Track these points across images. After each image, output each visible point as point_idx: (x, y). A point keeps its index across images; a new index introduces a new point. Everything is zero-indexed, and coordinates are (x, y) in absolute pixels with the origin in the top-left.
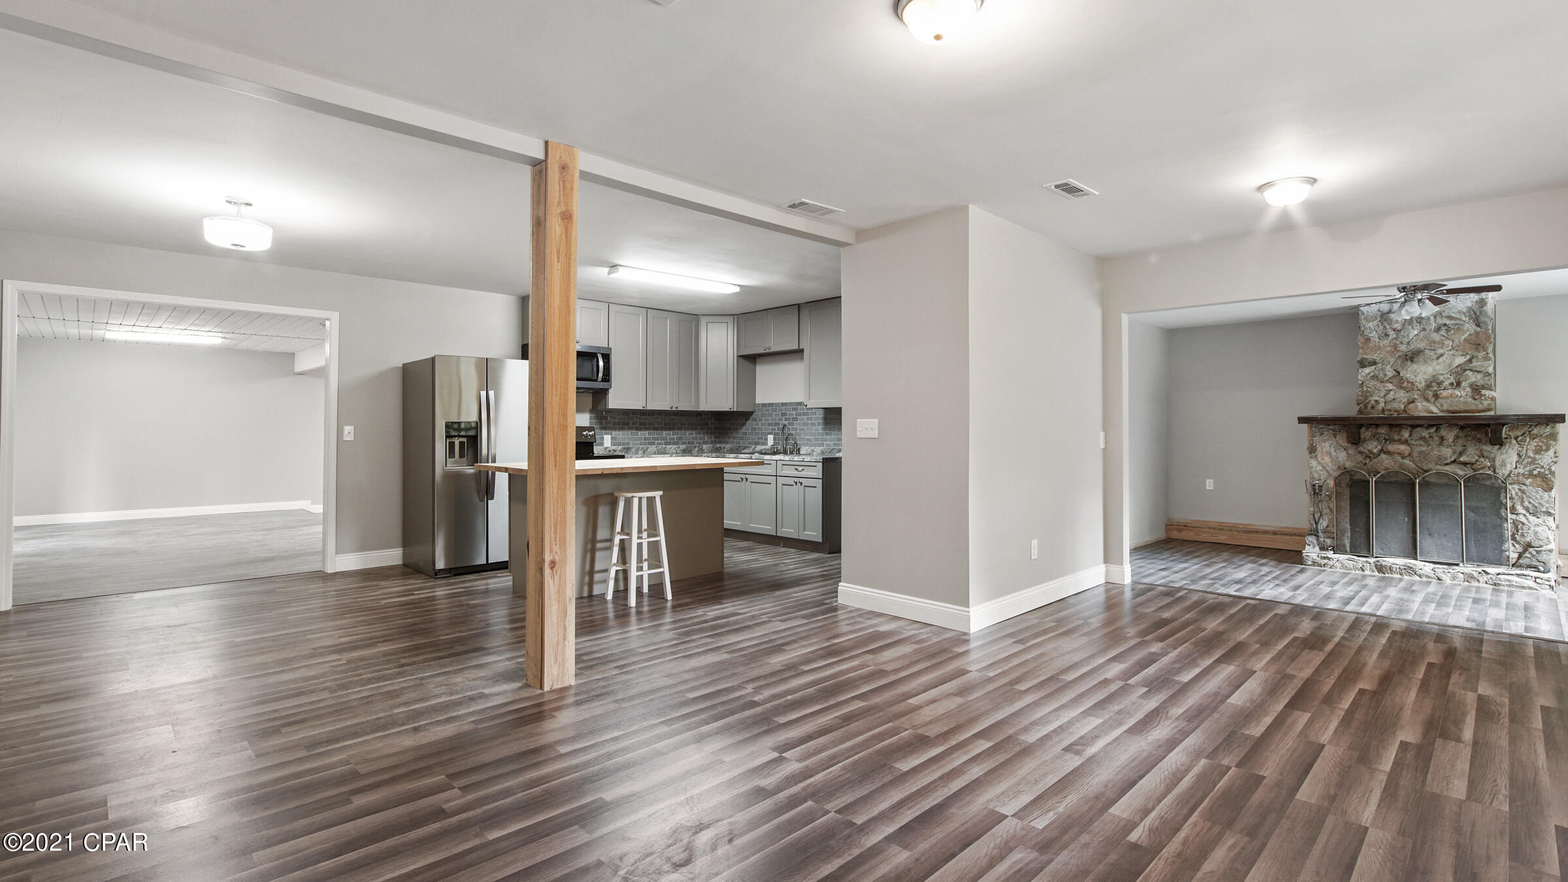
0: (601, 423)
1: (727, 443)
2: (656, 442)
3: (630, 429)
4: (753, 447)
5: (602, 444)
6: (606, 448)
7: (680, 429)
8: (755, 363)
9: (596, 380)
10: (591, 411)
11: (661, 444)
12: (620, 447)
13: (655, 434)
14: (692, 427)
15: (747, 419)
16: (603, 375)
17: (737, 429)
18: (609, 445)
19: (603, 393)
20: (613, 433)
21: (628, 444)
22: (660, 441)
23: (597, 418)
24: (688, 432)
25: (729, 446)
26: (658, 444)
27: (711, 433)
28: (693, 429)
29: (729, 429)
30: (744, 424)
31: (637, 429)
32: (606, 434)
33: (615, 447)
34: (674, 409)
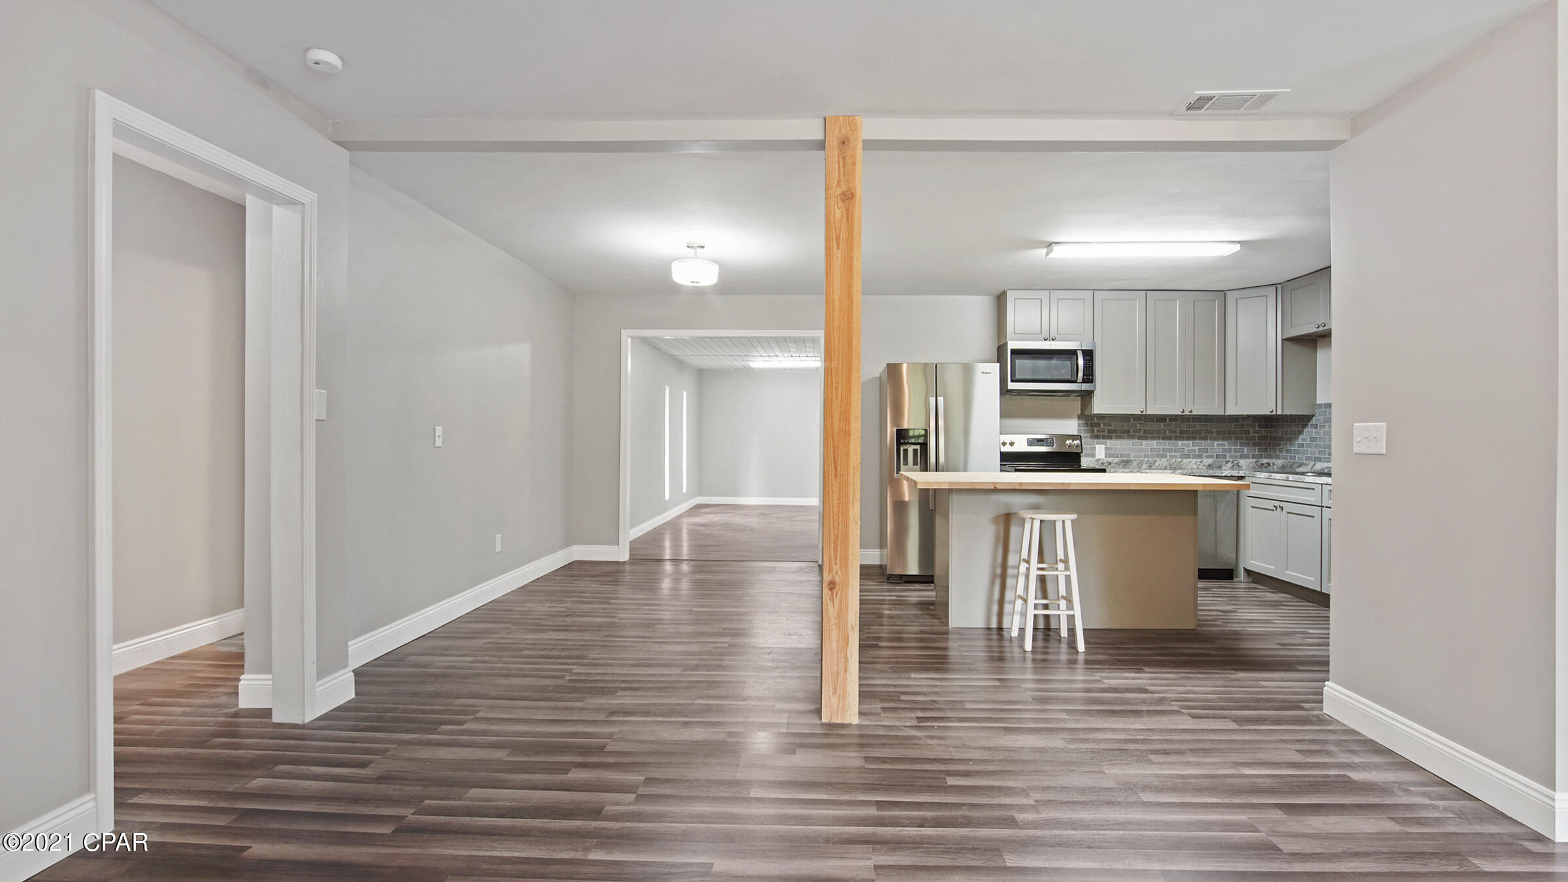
0: (1093, 431)
1: (1277, 457)
2: (1168, 454)
3: (1132, 437)
4: (1312, 464)
5: (1093, 455)
6: (1098, 460)
7: (1205, 438)
8: (1316, 348)
9: (1075, 382)
10: (1080, 417)
11: (1176, 457)
12: (1116, 460)
13: (1167, 444)
14: (1224, 435)
15: (1305, 426)
16: (1084, 375)
17: (1290, 439)
18: (1103, 457)
19: (1087, 396)
20: (1109, 442)
21: (1129, 455)
22: (1173, 453)
23: (1087, 425)
24: (1216, 443)
25: (1279, 462)
26: (1171, 457)
27: (1254, 445)
28: (1224, 439)
29: (1281, 439)
30: (1300, 433)
31: (1140, 438)
32: (1097, 444)
33: (1110, 460)
34: (1187, 413)
